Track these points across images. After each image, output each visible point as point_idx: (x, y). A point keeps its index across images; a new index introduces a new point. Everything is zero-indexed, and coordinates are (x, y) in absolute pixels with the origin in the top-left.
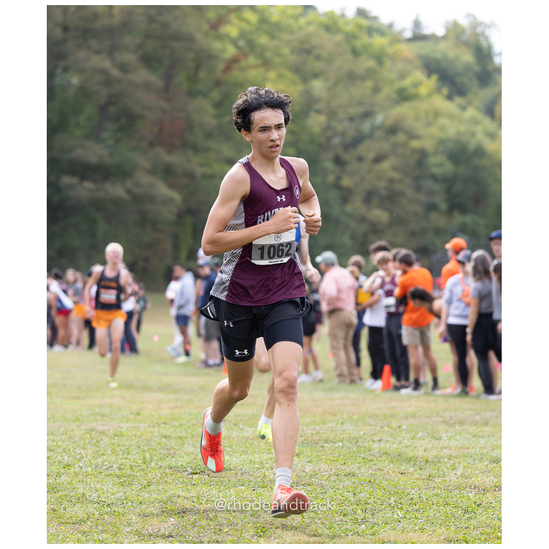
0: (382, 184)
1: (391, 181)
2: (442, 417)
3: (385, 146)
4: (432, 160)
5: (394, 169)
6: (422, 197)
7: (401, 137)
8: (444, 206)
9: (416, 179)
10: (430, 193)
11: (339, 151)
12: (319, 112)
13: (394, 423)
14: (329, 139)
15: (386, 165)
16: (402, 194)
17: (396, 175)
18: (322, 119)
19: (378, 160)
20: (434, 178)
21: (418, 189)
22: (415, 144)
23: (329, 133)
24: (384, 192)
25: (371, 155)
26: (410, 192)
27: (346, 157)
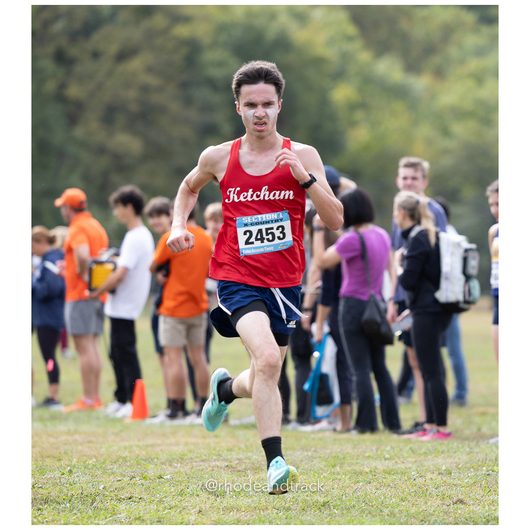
0: (132, 94)
1: (145, 89)
3: (134, 34)
4: (210, 56)
5: (150, 70)
6: (193, 114)
7: (160, 21)
9: (184, 85)
10: (207, 108)
11: (63, 42)
15: (136, 64)
17: (153, 81)
19: (124, 55)
21: (188, 101)
22: (182, 31)
24: (134, 108)
25: (113, 49)
26: (175, 107)
27: (73, 51)
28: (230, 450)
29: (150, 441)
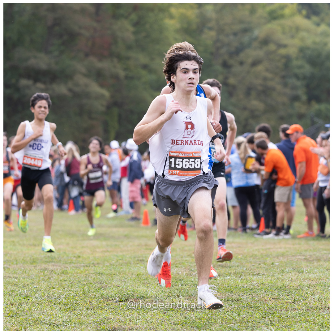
0: (259, 82)
1: (265, 79)
2: (304, 256)
3: (260, 53)
4: (295, 63)
6: (288, 91)
7: (272, 47)
8: (304, 98)
9: (283, 77)
10: (294, 88)
11: (226, 57)
12: (211, 29)
13: (269, 261)
14: (218, 49)
15: (260, 68)
16: (273, 89)
17: (269, 75)
18: (213, 33)
19: (255, 63)
20: (297, 76)
21: (285, 85)
22: (283, 51)
23: (219, 44)
24: (260, 88)
25: (250, 60)
26: (279, 87)
27: (231, 62)
28: (306, 251)
29: (268, 246)
